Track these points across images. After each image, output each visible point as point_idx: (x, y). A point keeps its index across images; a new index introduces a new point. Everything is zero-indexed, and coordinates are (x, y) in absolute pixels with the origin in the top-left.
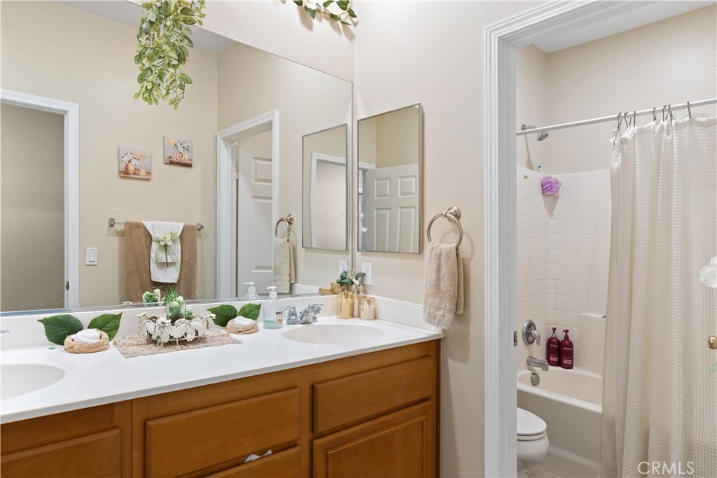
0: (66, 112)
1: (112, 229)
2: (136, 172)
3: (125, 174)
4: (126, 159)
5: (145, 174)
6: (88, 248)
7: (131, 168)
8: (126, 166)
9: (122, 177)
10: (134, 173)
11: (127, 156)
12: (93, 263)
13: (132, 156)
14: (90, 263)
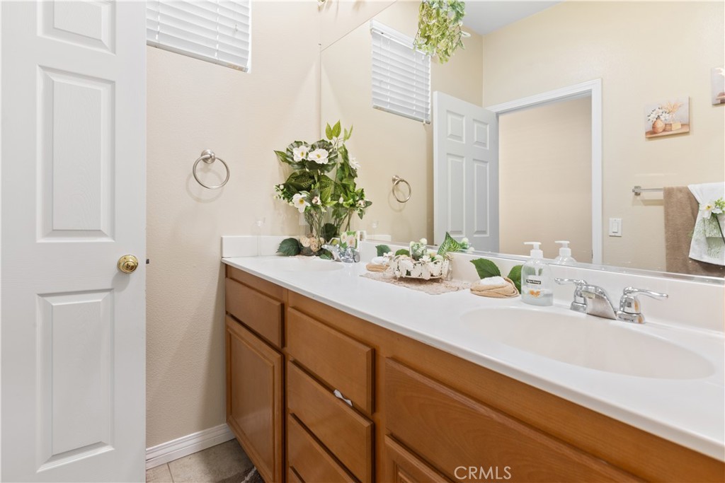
0: (590, 91)
1: (638, 198)
2: (667, 127)
3: (653, 133)
4: (654, 116)
5: (680, 127)
6: (611, 219)
7: (660, 125)
8: (654, 124)
9: (650, 138)
10: (664, 130)
11: (654, 112)
12: (617, 235)
13: (661, 111)
14: (613, 234)
